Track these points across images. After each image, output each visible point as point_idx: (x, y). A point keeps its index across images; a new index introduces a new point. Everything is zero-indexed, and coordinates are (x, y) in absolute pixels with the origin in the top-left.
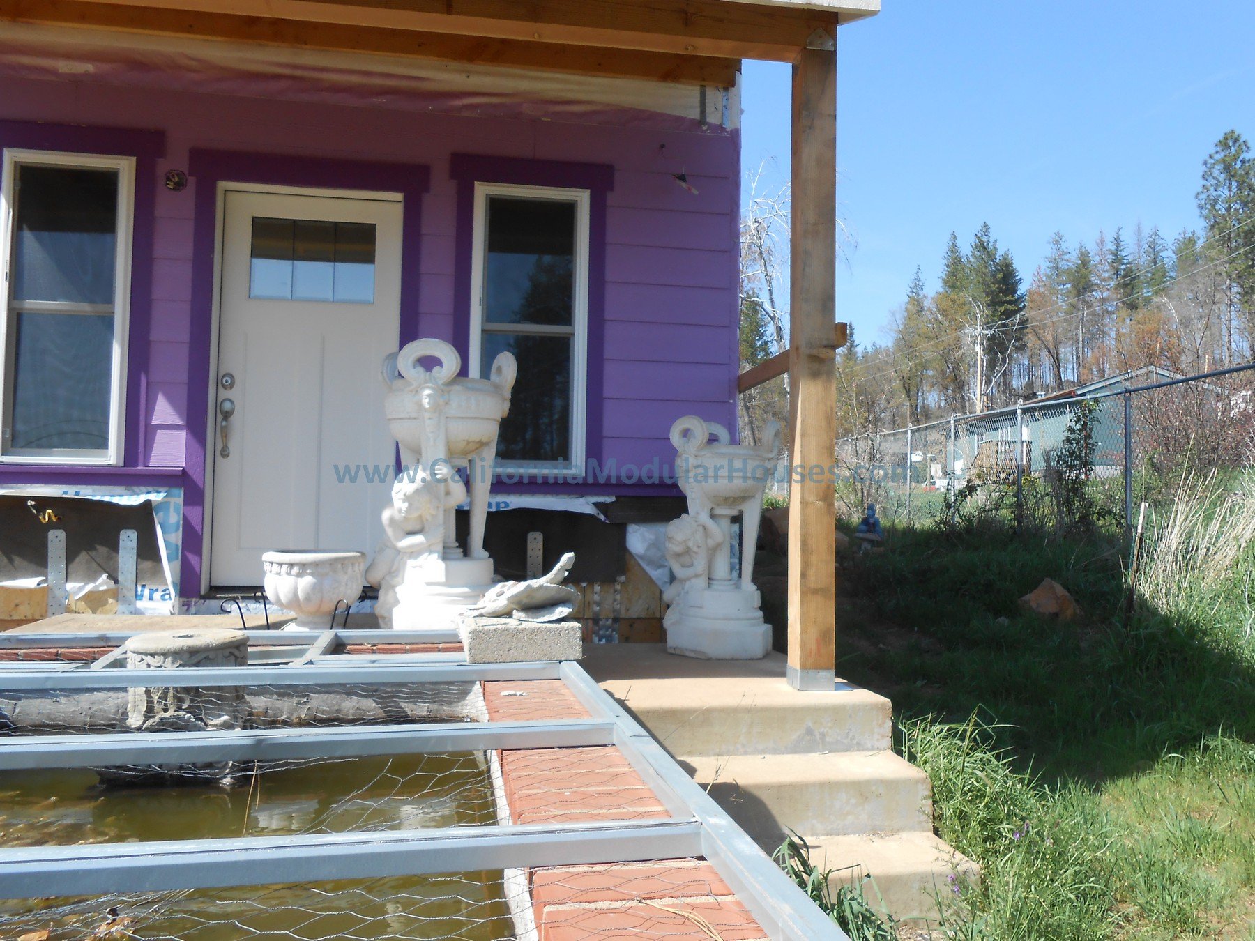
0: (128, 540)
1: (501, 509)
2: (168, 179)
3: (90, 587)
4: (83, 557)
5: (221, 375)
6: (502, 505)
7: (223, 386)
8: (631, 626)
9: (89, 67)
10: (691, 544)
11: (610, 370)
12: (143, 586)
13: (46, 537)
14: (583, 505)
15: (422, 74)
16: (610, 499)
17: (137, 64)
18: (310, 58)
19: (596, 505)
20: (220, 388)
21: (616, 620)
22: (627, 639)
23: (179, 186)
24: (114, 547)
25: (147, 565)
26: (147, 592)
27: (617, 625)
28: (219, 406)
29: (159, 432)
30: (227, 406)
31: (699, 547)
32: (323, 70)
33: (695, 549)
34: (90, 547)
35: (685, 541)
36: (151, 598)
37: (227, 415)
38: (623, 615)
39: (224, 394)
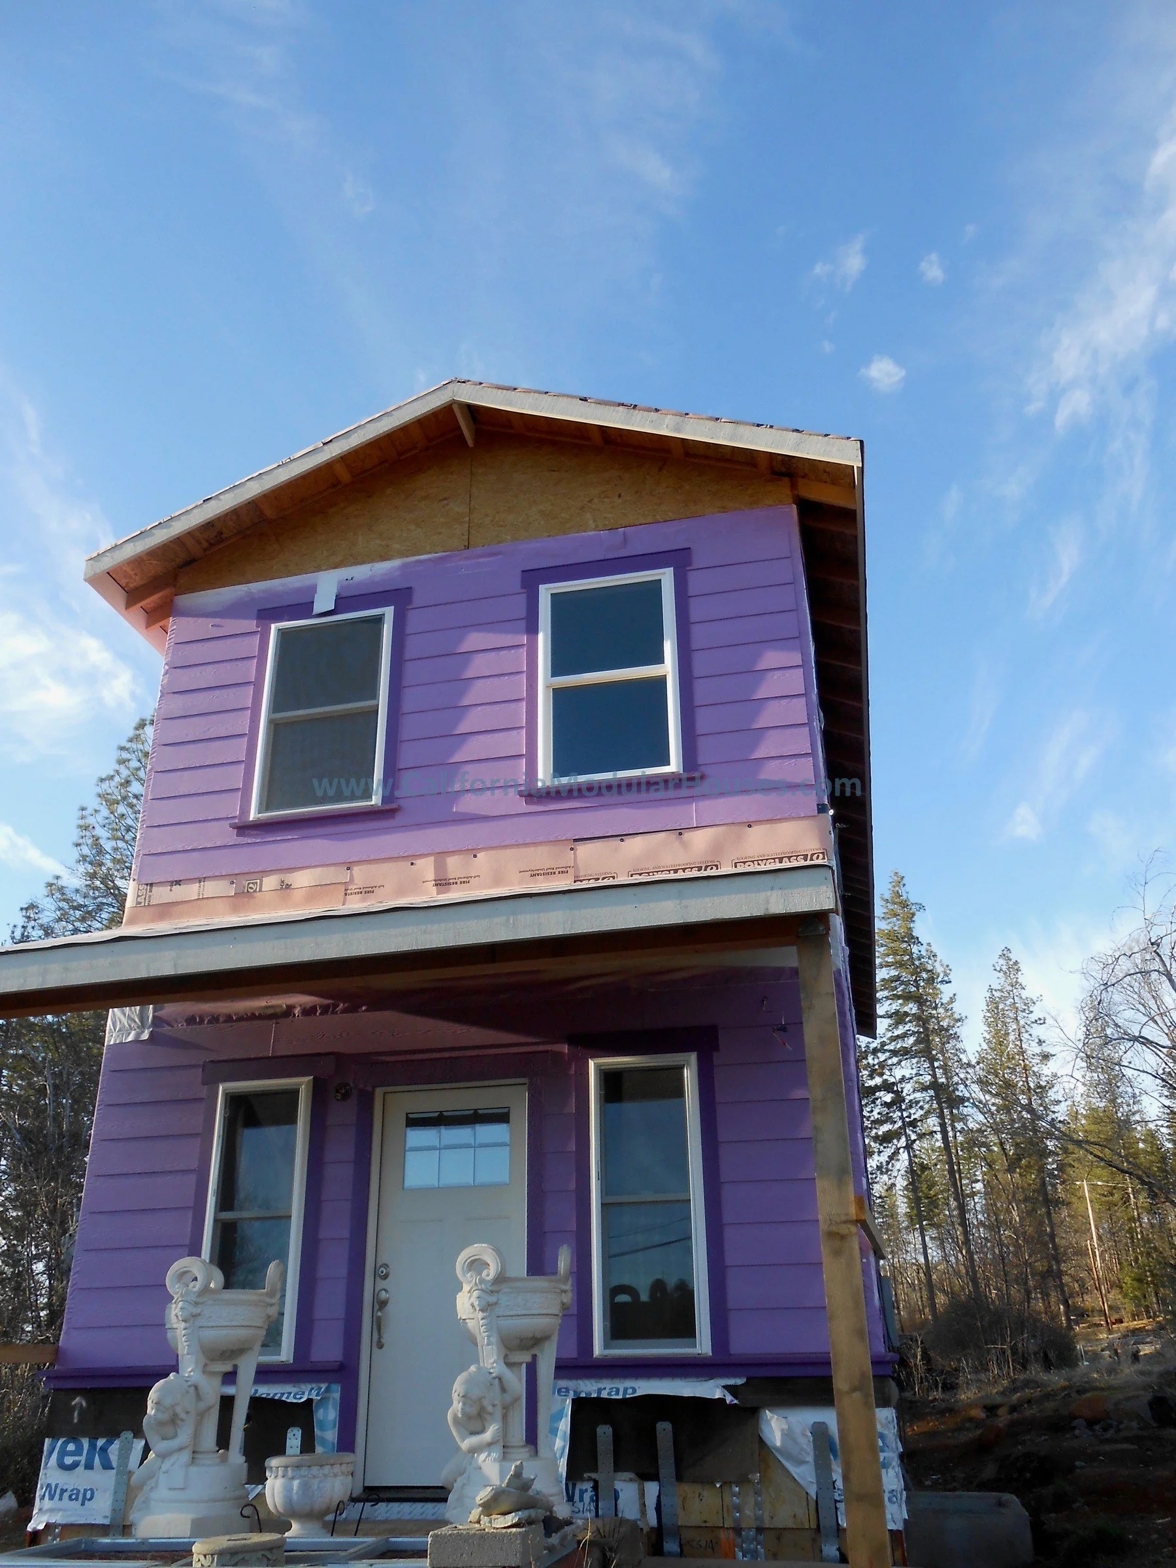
1: (628, 1396)
2: (337, 1091)
5: (378, 1265)
6: (630, 1391)
7: (380, 1276)
8: (779, 1539)
10: (179, 1410)
11: (729, 1234)
14: (712, 1389)
16: (740, 1381)
19: (726, 1387)
20: (377, 1278)
21: (760, 1530)
22: (775, 1556)
23: (346, 1096)
27: (761, 1538)
28: (375, 1295)
30: (383, 1295)
31: (187, 1413)
33: (183, 1415)
35: (173, 1406)
37: (383, 1304)
38: (767, 1524)
39: (381, 1284)
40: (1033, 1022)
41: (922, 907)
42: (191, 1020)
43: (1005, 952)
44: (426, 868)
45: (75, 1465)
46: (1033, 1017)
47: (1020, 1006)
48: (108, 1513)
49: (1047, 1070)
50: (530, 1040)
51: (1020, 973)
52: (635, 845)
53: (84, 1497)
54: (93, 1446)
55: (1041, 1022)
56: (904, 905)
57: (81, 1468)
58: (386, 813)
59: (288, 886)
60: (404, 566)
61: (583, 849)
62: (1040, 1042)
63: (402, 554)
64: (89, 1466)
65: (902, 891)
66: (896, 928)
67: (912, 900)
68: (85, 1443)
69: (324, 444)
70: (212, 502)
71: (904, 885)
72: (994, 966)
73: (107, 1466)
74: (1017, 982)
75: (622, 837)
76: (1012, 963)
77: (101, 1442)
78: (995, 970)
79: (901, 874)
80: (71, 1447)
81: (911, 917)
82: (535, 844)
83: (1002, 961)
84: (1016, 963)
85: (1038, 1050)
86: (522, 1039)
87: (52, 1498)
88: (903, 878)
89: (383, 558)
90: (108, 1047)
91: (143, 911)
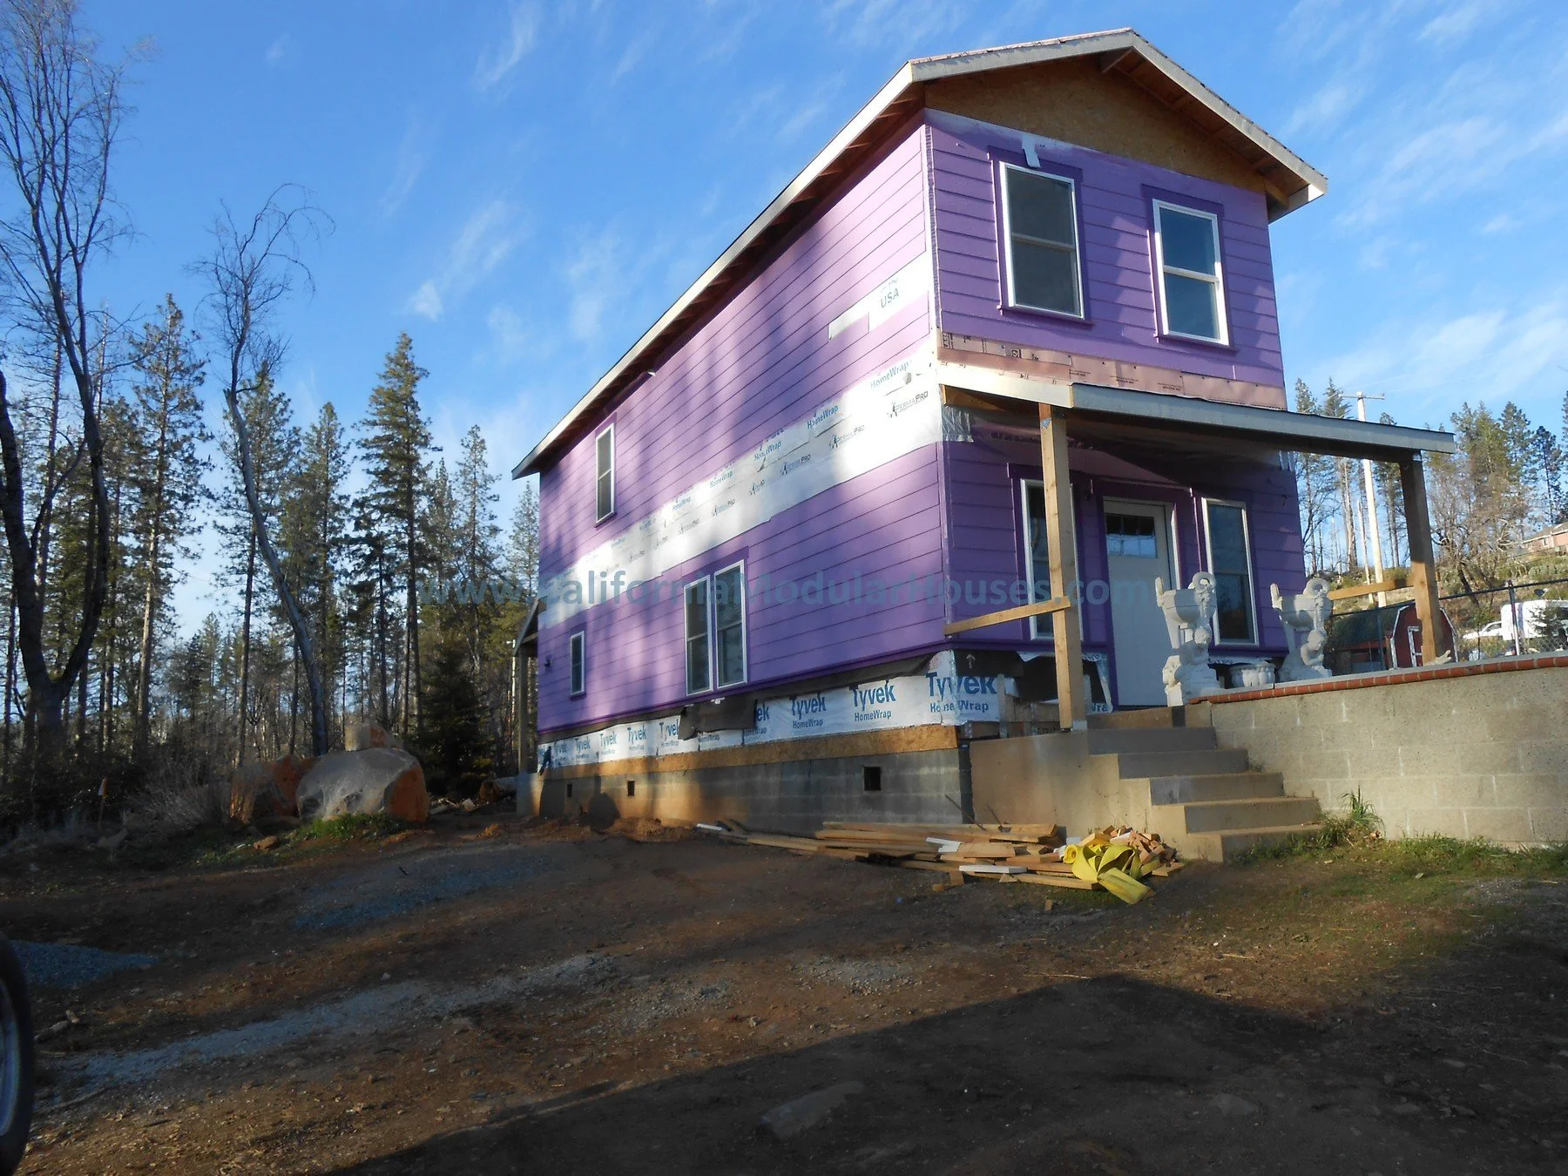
0: (1087, 680)
12: (1096, 704)
26: (1096, 707)
36: (1098, 710)
40: (488, 498)
41: (425, 373)
42: (995, 435)
43: (474, 430)
44: (1111, 367)
45: (977, 691)
46: (490, 493)
47: (480, 481)
48: (998, 716)
49: (492, 544)
50: (1171, 482)
51: (485, 451)
52: (1210, 382)
53: (985, 708)
54: (982, 681)
55: (495, 498)
56: (409, 367)
57: (979, 693)
58: (1085, 325)
59: (1037, 359)
60: (1074, 149)
61: (1187, 378)
62: (492, 517)
63: (1074, 141)
64: (984, 692)
65: (409, 353)
66: (395, 389)
67: (418, 363)
68: (978, 680)
69: (1061, 43)
70: (993, 55)
71: (411, 348)
72: (462, 440)
73: (993, 692)
74: (481, 459)
75: (1203, 376)
76: (479, 441)
77: (987, 680)
78: (463, 444)
79: (410, 336)
80: (971, 681)
81: (413, 382)
82: (1164, 368)
83: (470, 438)
84: (483, 441)
85: (488, 523)
86: (1166, 480)
87: (966, 708)
88: (410, 341)
89: (1062, 138)
90: (944, 442)
91: (948, 352)
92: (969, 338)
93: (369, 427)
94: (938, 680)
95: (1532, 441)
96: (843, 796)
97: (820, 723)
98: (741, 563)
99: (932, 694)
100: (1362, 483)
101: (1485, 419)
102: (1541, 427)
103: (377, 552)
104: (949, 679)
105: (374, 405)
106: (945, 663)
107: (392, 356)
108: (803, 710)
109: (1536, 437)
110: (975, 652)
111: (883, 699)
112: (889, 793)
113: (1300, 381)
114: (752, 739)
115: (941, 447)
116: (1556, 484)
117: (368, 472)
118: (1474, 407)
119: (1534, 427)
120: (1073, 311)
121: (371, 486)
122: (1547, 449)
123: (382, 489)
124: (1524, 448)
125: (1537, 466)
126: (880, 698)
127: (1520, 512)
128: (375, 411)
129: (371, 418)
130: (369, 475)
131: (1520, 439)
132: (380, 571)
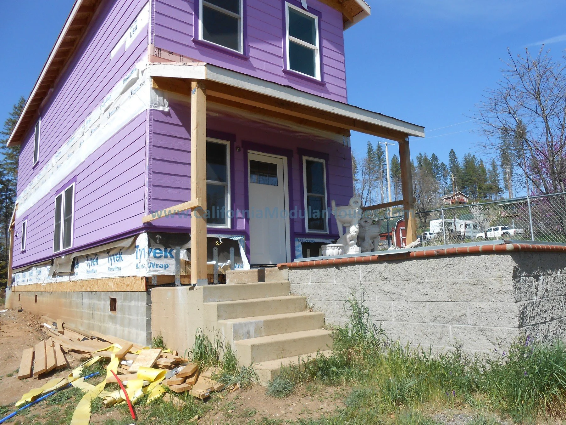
0: (232, 250)
2: (237, 148)
3: (224, 264)
4: (221, 255)
6: (313, 241)
9: (217, 115)
12: (236, 264)
13: (213, 249)
14: (329, 241)
15: (289, 126)
17: (228, 115)
18: (266, 119)
23: (239, 150)
24: (229, 252)
25: (237, 257)
26: (237, 265)
29: (238, 219)
32: (269, 122)
34: (223, 252)
36: (238, 268)
45: (161, 257)
48: (174, 272)
53: (165, 267)
54: (165, 251)
57: (163, 258)
64: (166, 257)
68: (163, 250)
73: (172, 257)
77: (169, 250)
80: (157, 251)
87: (153, 267)
90: (151, 110)
91: (156, 58)
92: (172, 53)
93: (4, 135)
94: (140, 250)
95: (440, 167)
96: (102, 313)
97: (95, 271)
98: (73, 184)
99: (137, 259)
100: (387, 179)
101: (426, 159)
102: (442, 162)
103: (5, 187)
104: (144, 249)
105: (7, 126)
106: (143, 239)
107: (17, 106)
108: (90, 264)
109: (441, 165)
110: (160, 234)
111: (118, 259)
112: (118, 314)
113: (369, 142)
114: (73, 278)
115: (148, 112)
116: (446, 181)
117: (3, 154)
118: (423, 154)
119: (440, 162)
120: (237, 49)
121: (4, 160)
122: (444, 170)
123: (9, 161)
124: (437, 169)
125: (441, 175)
126: (117, 259)
127: (435, 191)
128: (7, 129)
129: (6, 131)
130: (3, 155)
131: (436, 166)
132: (6, 195)
